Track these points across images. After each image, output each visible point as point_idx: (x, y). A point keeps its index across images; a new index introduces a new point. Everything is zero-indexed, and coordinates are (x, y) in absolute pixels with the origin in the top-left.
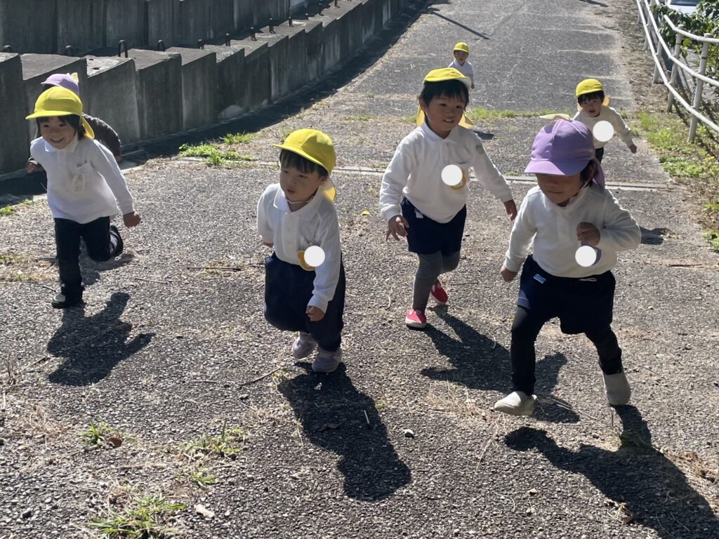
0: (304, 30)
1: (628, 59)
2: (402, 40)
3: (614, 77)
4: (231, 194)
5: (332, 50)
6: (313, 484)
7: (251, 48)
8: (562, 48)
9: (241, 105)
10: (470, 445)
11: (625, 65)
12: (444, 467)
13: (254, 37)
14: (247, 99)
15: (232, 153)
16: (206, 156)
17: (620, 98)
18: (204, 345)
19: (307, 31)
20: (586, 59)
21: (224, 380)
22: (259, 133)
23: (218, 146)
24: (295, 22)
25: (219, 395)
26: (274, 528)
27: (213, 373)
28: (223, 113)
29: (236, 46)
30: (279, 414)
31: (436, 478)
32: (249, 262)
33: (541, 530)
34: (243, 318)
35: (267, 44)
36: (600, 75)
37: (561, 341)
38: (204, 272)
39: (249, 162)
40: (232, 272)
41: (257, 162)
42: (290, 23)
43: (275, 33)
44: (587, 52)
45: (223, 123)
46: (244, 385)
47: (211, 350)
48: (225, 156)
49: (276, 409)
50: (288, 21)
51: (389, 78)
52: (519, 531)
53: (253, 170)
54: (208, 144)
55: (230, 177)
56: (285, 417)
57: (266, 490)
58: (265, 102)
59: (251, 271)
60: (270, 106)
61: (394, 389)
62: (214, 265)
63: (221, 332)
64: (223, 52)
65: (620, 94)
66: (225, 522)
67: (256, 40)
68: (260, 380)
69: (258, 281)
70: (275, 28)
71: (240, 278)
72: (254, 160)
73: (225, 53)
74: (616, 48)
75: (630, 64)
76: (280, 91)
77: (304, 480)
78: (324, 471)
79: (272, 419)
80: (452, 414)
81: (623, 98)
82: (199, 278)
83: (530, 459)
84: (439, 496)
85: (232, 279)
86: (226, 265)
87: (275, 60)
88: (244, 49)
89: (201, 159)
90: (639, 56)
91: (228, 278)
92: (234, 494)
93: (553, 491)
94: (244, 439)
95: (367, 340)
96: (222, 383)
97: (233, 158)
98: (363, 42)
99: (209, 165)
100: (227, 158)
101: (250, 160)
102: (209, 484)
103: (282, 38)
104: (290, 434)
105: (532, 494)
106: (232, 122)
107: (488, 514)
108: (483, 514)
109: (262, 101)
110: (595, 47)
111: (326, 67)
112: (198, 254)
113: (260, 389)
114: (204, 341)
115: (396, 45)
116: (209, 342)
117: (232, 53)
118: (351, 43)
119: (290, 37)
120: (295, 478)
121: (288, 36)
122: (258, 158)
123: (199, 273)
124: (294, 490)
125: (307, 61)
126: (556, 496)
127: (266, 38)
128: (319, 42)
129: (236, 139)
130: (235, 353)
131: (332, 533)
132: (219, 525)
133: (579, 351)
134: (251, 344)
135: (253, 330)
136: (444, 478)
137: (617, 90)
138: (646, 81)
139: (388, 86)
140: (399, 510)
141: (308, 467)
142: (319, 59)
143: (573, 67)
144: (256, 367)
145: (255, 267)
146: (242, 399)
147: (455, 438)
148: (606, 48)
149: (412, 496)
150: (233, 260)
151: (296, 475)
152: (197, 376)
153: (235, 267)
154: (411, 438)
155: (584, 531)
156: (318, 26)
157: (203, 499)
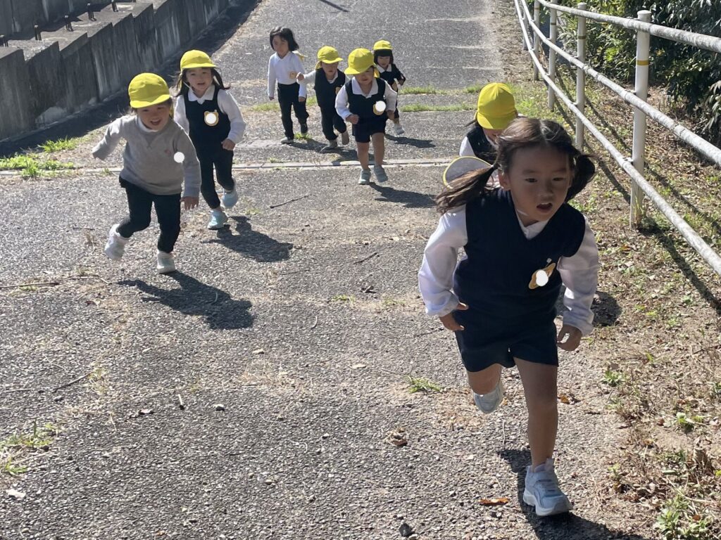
0: (131, 14)
1: (499, 25)
2: (253, 18)
3: (484, 46)
4: (50, 208)
5: (169, 36)
6: (123, 459)
7: (67, 39)
8: (430, 17)
9: (62, 107)
10: (276, 409)
11: (495, 32)
12: (249, 429)
13: (70, 26)
14: (69, 98)
15: (53, 163)
16: (21, 169)
17: (488, 68)
18: (18, 358)
19: (134, 15)
20: (456, 28)
21: (38, 387)
22: (87, 137)
23: (36, 156)
24: (119, 6)
25: (33, 400)
26: (84, 496)
27: (27, 382)
28: (41, 117)
29: (48, 39)
30: (94, 408)
31: (240, 439)
32: (68, 275)
33: (326, 463)
34: (60, 329)
35: (86, 34)
36: (470, 45)
37: (379, 313)
38: (18, 290)
39: (73, 171)
40: (50, 287)
41: (82, 170)
42: (114, 7)
43: (95, 20)
44: (456, 20)
45: (42, 128)
46: (59, 388)
47: (25, 363)
48: (44, 166)
49: (92, 405)
50: (111, 5)
51: (240, 62)
52: (307, 466)
53: (77, 179)
54: (25, 154)
55: (50, 188)
56: (100, 410)
57: (78, 470)
58: (92, 101)
59: (71, 284)
60: (100, 104)
61: (210, 374)
62: (29, 282)
63: (36, 344)
64: (32, 48)
65: (488, 64)
66: (36, 499)
67: (72, 30)
68: (76, 382)
69: (78, 292)
70: (96, 14)
71: (58, 292)
72: (79, 168)
73: (34, 49)
74: (486, 14)
75: (500, 30)
76: (109, 86)
77: (115, 458)
78: (135, 448)
79: (86, 413)
80: (264, 387)
81: (492, 68)
82: (13, 296)
83: (328, 412)
84: (240, 452)
85: (50, 294)
86: (43, 280)
87: (99, 52)
88: (57, 42)
89: (16, 172)
90: (509, 21)
91: (45, 293)
92: (46, 477)
93: (343, 433)
94: (57, 433)
95: (190, 334)
96: (36, 390)
97: (54, 168)
98: (207, 22)
99: (26, 178)
100: (47, 169)
101: (74, 169)
102: (21, 473)
103: (104, 26)
104: (103, 423)
105: (324, 438)
106: (53, 128)
107: (282, 459)
108: (278, 459)
109: (89, 100)
110: (464, 14)
111: (165, 55)
112: (12, 273)
113: (75, 390)
114: (18, 355)
115: (247, 24)
116: (23, 355)
117: (44, 48)
118: (191, 25)
119: (114, 25)
120: (106, 457)
121: (111, 23)
122: (84, 165)
123: (12, 292)
124: (104, 466)
125: (139, 50)
126: (345, 436)
127: (85, 27)
128: (151, 27)
129: (58, 146)
130: (51, 362)
131: (138, 493)
132: (31, 503)
133: (394, 319)
134: (67, 352)
135: (71, 339)
136: (248, 438)
137: (485, 60)
138: (516, 48)
139: (237, 71)
140: (202, 467)
141: (119, 447)
142: (155, 47)
143: (441, 38)
144: (72, 371)
145: (75, 279)
146: (57, 400)
147: (263, 405)
148: (476, 14)
149: (216, 455)
150: (51, 275)
151: (107, 454)
152: (10, 387)
153: (52, 282)
154: (221, 411)
155: (363, 458)
156: (147, 9)
157: (15, 485)
